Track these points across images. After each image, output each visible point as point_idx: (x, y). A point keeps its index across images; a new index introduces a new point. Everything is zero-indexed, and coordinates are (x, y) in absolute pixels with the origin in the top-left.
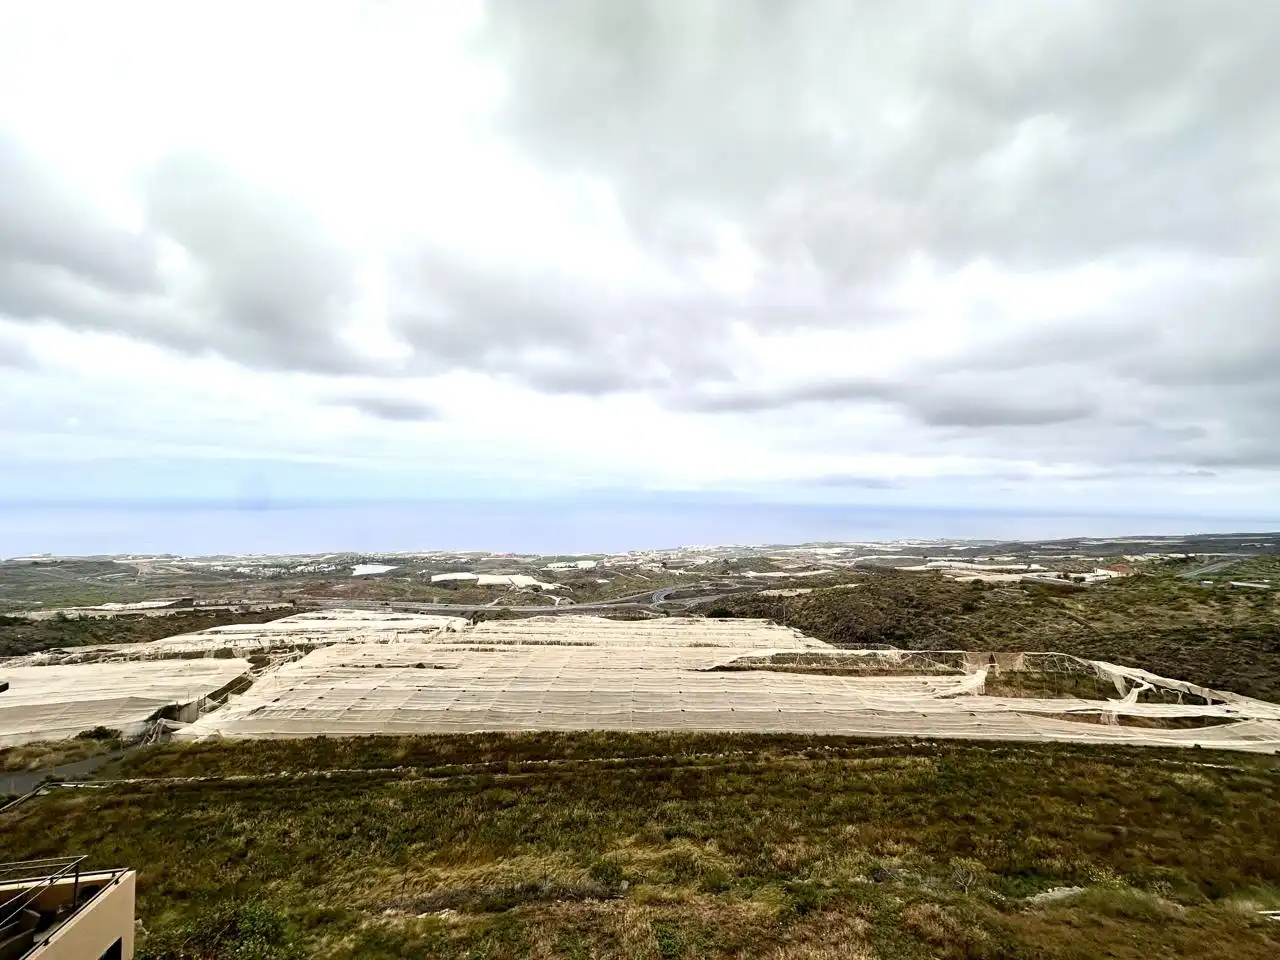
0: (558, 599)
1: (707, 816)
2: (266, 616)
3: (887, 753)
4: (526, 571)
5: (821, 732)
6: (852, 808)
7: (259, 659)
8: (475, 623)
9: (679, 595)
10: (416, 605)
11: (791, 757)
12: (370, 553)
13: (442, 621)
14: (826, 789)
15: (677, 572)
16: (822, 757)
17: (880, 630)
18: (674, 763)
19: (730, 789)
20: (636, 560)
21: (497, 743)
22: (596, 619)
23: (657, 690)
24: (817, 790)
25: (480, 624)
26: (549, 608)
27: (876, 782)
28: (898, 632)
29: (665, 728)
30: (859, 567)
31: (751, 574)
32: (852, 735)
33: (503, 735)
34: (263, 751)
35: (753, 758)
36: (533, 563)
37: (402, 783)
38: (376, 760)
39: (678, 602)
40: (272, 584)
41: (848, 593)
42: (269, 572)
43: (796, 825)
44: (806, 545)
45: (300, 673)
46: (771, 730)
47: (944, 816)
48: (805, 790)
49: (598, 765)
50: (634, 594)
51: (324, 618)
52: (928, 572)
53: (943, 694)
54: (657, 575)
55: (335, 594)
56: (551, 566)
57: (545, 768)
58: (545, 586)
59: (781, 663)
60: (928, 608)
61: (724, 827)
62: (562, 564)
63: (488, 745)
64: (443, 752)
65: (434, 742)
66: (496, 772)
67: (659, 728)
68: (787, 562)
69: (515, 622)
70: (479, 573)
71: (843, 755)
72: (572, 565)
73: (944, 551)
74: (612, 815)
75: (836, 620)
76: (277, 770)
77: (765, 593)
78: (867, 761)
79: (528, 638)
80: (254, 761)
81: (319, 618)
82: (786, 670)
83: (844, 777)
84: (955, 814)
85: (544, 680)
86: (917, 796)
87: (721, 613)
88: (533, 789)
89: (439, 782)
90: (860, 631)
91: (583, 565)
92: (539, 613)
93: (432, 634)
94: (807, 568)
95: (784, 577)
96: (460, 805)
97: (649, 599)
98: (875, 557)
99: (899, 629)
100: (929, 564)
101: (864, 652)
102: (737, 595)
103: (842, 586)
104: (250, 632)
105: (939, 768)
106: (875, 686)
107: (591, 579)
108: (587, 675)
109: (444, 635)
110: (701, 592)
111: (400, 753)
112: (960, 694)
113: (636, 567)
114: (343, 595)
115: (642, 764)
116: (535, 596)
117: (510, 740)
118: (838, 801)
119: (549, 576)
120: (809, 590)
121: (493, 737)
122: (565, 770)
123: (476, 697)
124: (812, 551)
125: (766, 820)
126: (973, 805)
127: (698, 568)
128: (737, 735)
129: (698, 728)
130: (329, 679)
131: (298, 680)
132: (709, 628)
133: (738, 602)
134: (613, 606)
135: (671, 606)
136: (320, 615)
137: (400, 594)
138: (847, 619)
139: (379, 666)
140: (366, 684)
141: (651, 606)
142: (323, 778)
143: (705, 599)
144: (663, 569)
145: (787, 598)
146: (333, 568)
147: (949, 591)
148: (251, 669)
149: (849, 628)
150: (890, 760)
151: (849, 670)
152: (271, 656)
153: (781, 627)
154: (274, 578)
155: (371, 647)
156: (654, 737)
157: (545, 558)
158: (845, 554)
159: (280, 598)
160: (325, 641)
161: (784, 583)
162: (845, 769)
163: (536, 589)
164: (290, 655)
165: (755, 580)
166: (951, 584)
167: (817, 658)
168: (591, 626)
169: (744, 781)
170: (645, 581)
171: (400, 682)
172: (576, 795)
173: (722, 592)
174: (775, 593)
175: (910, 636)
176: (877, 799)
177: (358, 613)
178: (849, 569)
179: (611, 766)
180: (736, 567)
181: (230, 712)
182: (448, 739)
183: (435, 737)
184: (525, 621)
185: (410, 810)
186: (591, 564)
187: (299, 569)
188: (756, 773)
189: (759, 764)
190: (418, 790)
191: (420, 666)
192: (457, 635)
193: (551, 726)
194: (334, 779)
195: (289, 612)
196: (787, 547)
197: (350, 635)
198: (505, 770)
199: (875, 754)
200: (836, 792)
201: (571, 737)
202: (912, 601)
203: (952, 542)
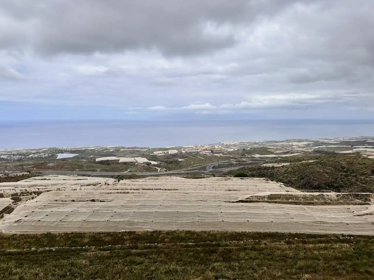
0: (159, 169)
1: (235, 269)
2: (17, 179)
3: (328, 242)
4: (143, 156)
5: (293, 232)
6: (308, 267)
7: (16, 198)
8: (119, 181)
9: (219, 166)
10: (89, 173)
11: (277, 243)
12: (65, 148)
13: (102, 180)
14: (296, 258)
15: (218, 155)
16: (294, 243)
17: (326, 184)
18: (219, 245)
19: (246, 257)
20: (198, 149)
21: (132, 236)
22: (179, 178)
23: (209, 211)
24: (290, 258)
25: (121, 181)
26: (155, 173)
27: (321, 255)
28: (335, 185)
29: (214, 229)
30: (316, 151)
31: (257, 156)
32: (309, 233)
33: (135, 232)
34: (22, 239)
35: (258, 244)
36: (146, 151)
37: (88, 253)
38: (75, 243)
39: (219, 170)
40: (18, 163)
41: (309, 165)
42: (16, 157)
43: (280, 274)
44: (287, 141)
45: (35, 204)
46: (268, 231)
47: (355, 271)
48: (284, 258)
49: (182, 246)
50: (197, 166)
51: (45, 179)
52: (353, 154)
53: (358, 214)
54: (209, 157)
55: (49, 168)
56: (155, 153)
57: (156, 247)
58: (153, 163)
59: (272, 199)
60: (353, 172)
61: (244, 274)
62: (161, 152)
63: (128, 237)
64: (107, 240)
65: (102, 235)
66: (132, 249)
67: (211, 229)
68: (277, 149)
69: (138, 180)
70: (120, 157)
71: (305, 242)
72: (166, 152)
73: (363, 143)
74: (189, 268)
75: (303, 178)
76: (30, 247)
77: (265, 165)
78: (317, 245)
79: (145, 187)
80: (19, 243)
81: (42, 179)
82: (276, 202)
83: (305, 253)
84: (361, 270)
85: (154, 206)
86: (341, 261)
87: (241, 175)
88: (151, 257)
89: (106, 253)
90: (315, 184)
91: (171, 152)
92: (151, 176)
93: (97, 186)
94: (288, 153)
95: (275, 157)
96: (116, 263)
97: (204, 168)
98: (324, 146)
99: (336, 183)
100: (355, 150)
101: (317, 194)
102: (250, 166)
103: (306, 161)
104: (10, 186)
105: (353, 249)
106: (322, 210)
107: (176, 159)
108: (175, 204)
109: (104, 187)
110: (231, 165)
111: (86, 240)
112: (367, 214)
113: (198, 153)
114: (53, 168)
115: (203, 245)
116: (148, 167)
117: (138, 235)
118: (301, 263)
119: (155, 158)
120: (289, 164)
121: (130, 233)
122: (166, 248)
123: (121, 215)
124: (291, 144)
125: (265, 271)
127: (230, 153)
128: (250, 233)
129: (230, 229)
130: (51, 207)
131: (36, 207)
132: (235, 182)
133: (251, 170)
134: (187, 172)
135: (216, 172)
136: (43, 178)
137: (81, 167)
138: (308, 178)
139: (73, 201)
140: (68, 209)
141: (205, 172)
142: (51, 251)
143: (233, 169)
144: (212, 154)
145: (276, 167)
146: (47, 155)
147: (364, 164)
148: (13, 203)
149: (309, 183)
150: (329, 245)
151: (308, 202)
152: (22, 197)
153: (274, 182)
154: (19, 160)
155: (68, 192)
156: (209, 234)
157: (152, 149)
158: (309, 145)
159: (23, 170)
160: (46, 190)
161: (275, 160)
162: (305, 249)
163: (148, 164)
164: (30, 196)
165: (260, 159)
166: (365, 160)
167: (292, 197)
168: (176, 181)
169: (254, 254)
170: (202, 160)
171: (84, 208)
172: (171, 260)
173: (241, 165)
174: (271, 165)
175: (342, 187)
176: (321, 263)
177: (61, 177)
178: (310, 153)
179: (188, 246)
180: (249, 152)
181: (5, 222)
182: (108, 234)
183: (102, 233)
184: (144, 179)
185: (93, 265)
186: (175, 151)
187: (31, 156)
188: (260, 250)
189: (261, 246)
190: (96, 257)
191: (93, 201)
192: (110, 187)
193: (158, 228)
194: (57, 251)
195: (27, 177)
196: (277, 142)
197: (58, 187)
198: (137, 248)
199: (321, 242)
200: (300, 259)
201: (168, 233)
202: (344, 168)
203: (367, 138)
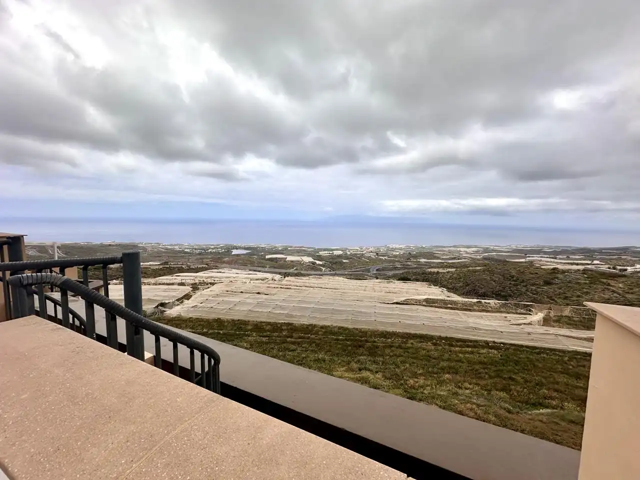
0: (324, 269)
1: (379, 363)
2: (197, 270)
3: (475, 347)
4: (309, 255)
6: (450, 368)
7: (195, 287)
8: (285, 277)
9: (384, 269)
10: (259, 269)
12: (239, 245)
13: (269, 276)
14: (440, 358)
15: (383, 258)
16: (440, 345)
17: (492, 292)
18: (367, 341)
19: (391, 354)
20: (362, 251)
22: (341, 279)
23: (363, 310)
24: (435, 359)
25: (287, 278)
26: (319, 273)
27: (466, 358)
28: (503, 293)
29: (366, 327)
30: (485, 258)
31: (423, 260)
32: (459, 338)
33: (293, 324)
34: (197, 322)
35: (406, 343)
36: (312, 251)
37: (250, 338)
38: (240, 329)
39: (382, 272)
40: (199, 257)
42: (198, 252)
43: (421, 371)
44: (455, 246)
45: (210, 293)
46: (418, 332)
48: (429, 358)
49: (332, 339)
50: (361, 268)
51: (220, 272)
52: (525, 262)
53: (514, 323)
54: (374, 259)
55: (224, 262)
56: (321, 253)
57: (309, 338)
58: (318, 262)
59: (430, 303)
60: (523, 281)
61: (386, 369)
62: (326, 252)
63: (285, 327)
64: (268, 328)
65: (263, 324)
66: (288, 337)
67: (363, 327)
68: (444, 255)
69: (302, 278)
70: (288, 255)
71: (452, 346)
72: (331, 253)
74: (336, 359)
75: (468, 285)
76: (203, 329)
77: (429, 270)
78: (463, 349)
79: (308, 285)
80: (194, 325)
81: (218, 272)
82: (431, 306)
83: (449, 355)
85: (312, 302)
86: (486, 366)
87: (404, 279)
88: (303, 346)
89: (264, 339)
91: (336, 253)
92: (315, 275)
93: (265, 281)
94: (454, 258)
95: (441, 262)
96: (273, 348)
97: (368, 271)
98: (495, 254)
100: (528, 258)
101: (475, 300)
102: (414, 271)
103: (474, 268)
104: (191, 276)
105: (501, 356)
106: (478, 317)
107: (340, 260)
108: (332, 302)
109: (271, 282)
110: (396, 268)
111: (250, 327)
112: (524, 324)
113: (363, 254)
114: (229, 263)
115: (352, 340)
116: (313, 267)
117: (295, 326)
118: (445, 364)
119: (320, 258)
120: (453, 270)
121: (289, 324)
122: (317, 339)
123: (281, 308)
124: (458, 249)
125: (407, 368)
126: (516, 373)
127: (395, 256)
128: (400, 333)
129: (381, 328)
130: (221, 296)
131: (209, 296)
133: (415, 274)
134: (350, 273)
135: (380, 275)
136: (218, 271)
138: (474, 285)
139: (242, 292)
140: (236, 299)
141: (369, 274)
142: (219, 333)
143: (397, 272)
144: (377, 256)
145: (442, 273)
146: (224, 250)
147: (537, 273)
148: (192, 291)
150: (475, 350)
151: (467, 308)
152: (200, 287)
153: (436, 287)
154: (200, 254)
155: (239, 284)
156: (360, 331)
157: (318, 249)
158: (477, 252)
159: (202, 263)
160: (221, 281)
161: (441, 266)
162: (450, 351)
163: (314, 263)
164: (207, 286)
165: (425, 263)
166: (538, 270)
167: (451, 302)
169: (400, 351)
170: (367, 262)
171: (251, 299)
172: (321, 350)
173: (406, 268)
174: (436, 270)
175: (510, 296)
176: (465, 366)
177: (234, 271)
178: (478, 260)
179: (338, 340)
180: (415, 257)
181: (184, 306)
182: (269, 324)
183: (264, 322)
184: (307, 278)
185: (253, 348)
186: (340, 252)
187: (210, 250)
188: (405, 349)
189: (407, 345)
190: (256, 341)
191: (259, 293)
192: (276, 282)
193: (314, 322)
194: (224, 334)
195: (205, 269)
196: (444, 247)
197: (231, 279)
198: (292, 337)
199: (468, 346)
200: (444, 360)
201: (322, 327)
202: (513, 277)
203: (544, 248)
